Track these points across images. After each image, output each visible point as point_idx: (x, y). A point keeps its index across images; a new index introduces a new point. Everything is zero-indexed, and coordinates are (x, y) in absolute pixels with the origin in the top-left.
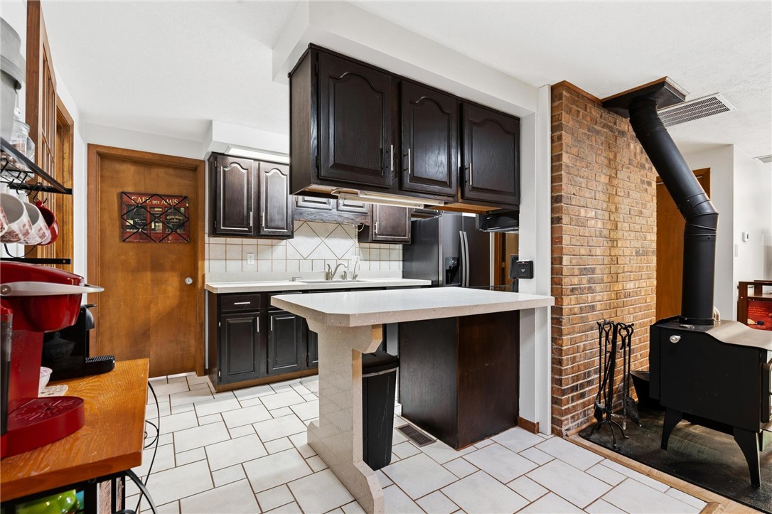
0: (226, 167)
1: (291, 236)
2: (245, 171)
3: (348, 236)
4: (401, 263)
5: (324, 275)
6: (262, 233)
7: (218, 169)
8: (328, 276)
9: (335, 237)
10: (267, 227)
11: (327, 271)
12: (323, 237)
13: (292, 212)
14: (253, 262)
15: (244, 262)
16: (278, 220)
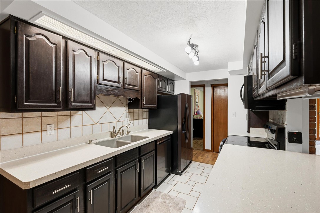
0: (30, 37)
1: (93, 109)
2: (53, 46)
3: (122, 105)
4: (147, 119)
5: (109, 134)
6: (70, 107)
7: (19, 36)
8: (113, 134)
9: (115, 106)
10: (75, 101)
11: (112, 131)
12: (108, 106)
13: (95, 88)
14: (54, 132)
15: (44, 133)
16: (84, 94)
